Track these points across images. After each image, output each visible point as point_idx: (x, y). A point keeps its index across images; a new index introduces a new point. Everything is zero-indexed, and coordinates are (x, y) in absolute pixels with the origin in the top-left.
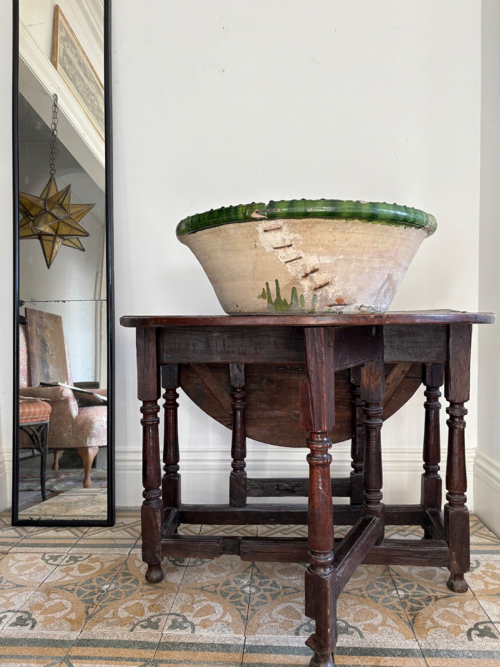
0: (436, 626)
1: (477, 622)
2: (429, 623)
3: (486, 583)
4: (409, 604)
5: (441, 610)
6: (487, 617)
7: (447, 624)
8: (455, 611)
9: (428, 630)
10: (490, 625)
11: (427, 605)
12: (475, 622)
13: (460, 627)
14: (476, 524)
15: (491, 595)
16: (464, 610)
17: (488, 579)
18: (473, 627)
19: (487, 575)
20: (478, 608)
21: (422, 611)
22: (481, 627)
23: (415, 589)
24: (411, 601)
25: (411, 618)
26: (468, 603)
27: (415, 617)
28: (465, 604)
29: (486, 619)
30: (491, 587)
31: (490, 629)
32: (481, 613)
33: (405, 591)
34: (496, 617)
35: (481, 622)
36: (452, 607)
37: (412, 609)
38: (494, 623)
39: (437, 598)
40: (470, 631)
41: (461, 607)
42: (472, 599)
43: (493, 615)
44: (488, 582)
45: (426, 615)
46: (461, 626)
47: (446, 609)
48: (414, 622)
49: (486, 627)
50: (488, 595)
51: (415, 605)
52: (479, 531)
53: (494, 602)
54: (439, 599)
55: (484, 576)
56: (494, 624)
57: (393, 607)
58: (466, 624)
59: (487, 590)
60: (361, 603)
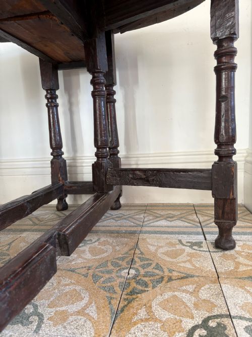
0: (151, 317)
1: (210, 315)
2: (142, 313)
3: (238, 264)
4: (133, 284)
5: (168, 295)
6: (226, 308)
7: (165, 316)
8: (185, 297)
9: (135, 323)
10: (226, 321)
11: (154, 287)
12: (207, 315)
13: (181, 321)
14: (243, 212)
15: (240, 278)
16: (197, 297)
17: (241, 260)
18: (200, 323)
19: (242, 256)
20: (218, 295)
21: (143, 295)
22: (212, 324)
23: (150, 269)
24: (138, 283)
25: (121, 305)
26: (207, 286)
27: (128, 303)
28: (203, 288)
29: (224, 311)
30: (242, 269)
31: (225, 328)
32: (220, 302)
33: (137, 270)
34: (238, 309)
35: (214, 316)
36: (184, 291)
37: (133, 293)
38: (235, 317)
39: (170, 279)
40: (194, 328)
41: (195, 293)
42: (214, 283)
43: (235, 305)
44: (239, 263)
45: (145, 301)
46: (184, 320)
47: (176, 293)
48: (122, 310)
49: (219, 324)
50: (235, 278)
51: (140, 287)
52: (244, 217)
53: (241, 287)
54: (173, 280)
55: (237, 256)
56: (233, 320)
57: (111, 290)
58: (193, 318)
59: (237, 272)
60: (78, 283)
